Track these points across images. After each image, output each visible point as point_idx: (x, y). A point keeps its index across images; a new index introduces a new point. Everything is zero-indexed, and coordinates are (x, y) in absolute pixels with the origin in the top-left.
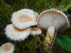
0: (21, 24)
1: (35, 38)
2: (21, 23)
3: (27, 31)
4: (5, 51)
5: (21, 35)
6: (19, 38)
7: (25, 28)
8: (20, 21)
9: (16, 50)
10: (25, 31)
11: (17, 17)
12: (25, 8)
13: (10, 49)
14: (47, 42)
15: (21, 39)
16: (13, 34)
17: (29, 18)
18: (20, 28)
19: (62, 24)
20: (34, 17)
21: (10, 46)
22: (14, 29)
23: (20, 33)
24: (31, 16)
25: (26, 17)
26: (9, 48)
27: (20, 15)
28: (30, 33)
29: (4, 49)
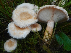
0: (21, 23)
1: (35, 34)
2: (21, 21)
3: (27, 29)
4: (9, 47)
5: (22, 33)
6: (21, 37)
7: (25, 27)
8: (21, 19)
9: (19, 45)
10: (26, 29)
11: (17, 15)
12: (25, 2)
13: (13, 45)
14: (46, 37)
15: (22, 37)
16: (15, 33)
17: (29, 15)
18: (21, 27)
19: (61, 18)
20: (34, 14)
21: (14, 42)
22: (16, 28)
23: (21, 32)
24: (32, 13)
25: (27, 14)
26: (13, 43)
27: (20, 13)
28: (30, 31)
29: (8, 45)
